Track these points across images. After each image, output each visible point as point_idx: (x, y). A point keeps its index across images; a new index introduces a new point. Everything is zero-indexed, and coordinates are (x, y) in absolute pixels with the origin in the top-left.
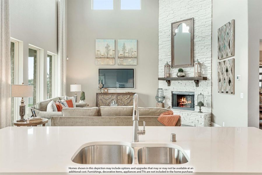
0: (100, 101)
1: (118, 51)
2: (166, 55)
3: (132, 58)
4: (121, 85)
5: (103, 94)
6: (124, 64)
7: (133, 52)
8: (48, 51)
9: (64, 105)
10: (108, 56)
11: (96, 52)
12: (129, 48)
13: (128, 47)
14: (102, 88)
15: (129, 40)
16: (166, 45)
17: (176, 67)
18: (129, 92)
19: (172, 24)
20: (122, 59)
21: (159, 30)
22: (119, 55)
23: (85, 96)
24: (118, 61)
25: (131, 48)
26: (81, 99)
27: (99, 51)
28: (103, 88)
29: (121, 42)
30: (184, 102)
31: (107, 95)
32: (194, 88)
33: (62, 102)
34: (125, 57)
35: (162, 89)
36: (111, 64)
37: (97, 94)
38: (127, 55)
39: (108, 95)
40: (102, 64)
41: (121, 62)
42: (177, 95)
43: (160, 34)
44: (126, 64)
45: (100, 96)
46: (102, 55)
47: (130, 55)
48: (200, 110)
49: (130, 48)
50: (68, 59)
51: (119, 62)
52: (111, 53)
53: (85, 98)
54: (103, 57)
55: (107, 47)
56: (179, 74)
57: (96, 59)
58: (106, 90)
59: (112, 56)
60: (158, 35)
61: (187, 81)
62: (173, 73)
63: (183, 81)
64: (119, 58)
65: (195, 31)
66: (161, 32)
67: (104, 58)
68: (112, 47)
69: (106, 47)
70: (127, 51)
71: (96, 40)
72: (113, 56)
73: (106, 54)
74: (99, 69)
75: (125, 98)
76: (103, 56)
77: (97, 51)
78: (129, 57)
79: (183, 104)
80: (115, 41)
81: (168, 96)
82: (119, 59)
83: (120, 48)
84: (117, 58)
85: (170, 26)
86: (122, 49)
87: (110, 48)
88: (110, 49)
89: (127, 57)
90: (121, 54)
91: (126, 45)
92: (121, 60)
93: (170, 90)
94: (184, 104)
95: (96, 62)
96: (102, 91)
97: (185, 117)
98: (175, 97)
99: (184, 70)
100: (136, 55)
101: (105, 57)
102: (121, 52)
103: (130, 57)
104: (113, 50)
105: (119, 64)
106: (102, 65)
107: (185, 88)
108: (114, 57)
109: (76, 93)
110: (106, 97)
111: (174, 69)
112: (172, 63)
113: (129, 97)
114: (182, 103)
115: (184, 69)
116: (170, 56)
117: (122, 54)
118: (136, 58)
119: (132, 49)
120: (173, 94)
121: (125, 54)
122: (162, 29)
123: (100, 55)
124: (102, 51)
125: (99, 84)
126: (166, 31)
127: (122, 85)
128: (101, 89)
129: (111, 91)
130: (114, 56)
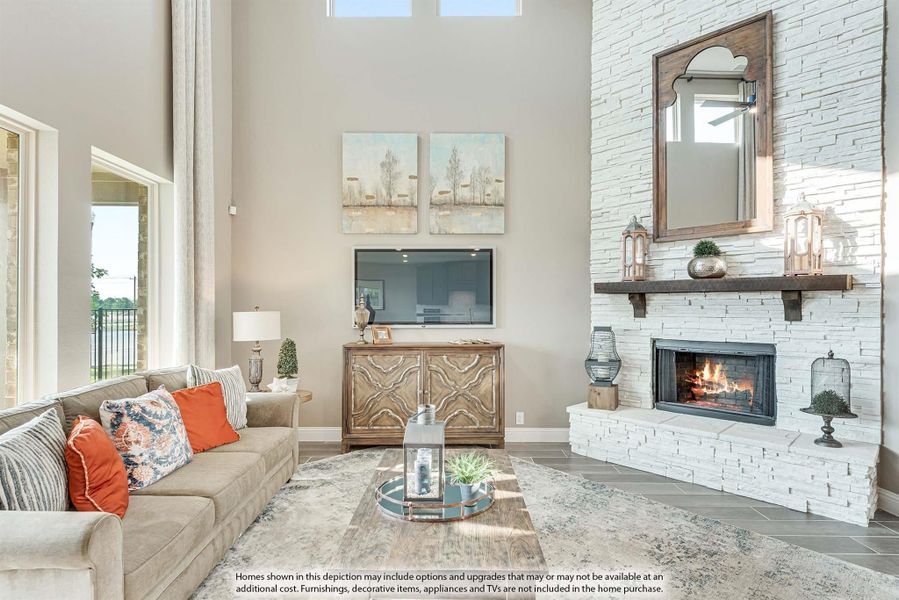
0: (358, 380)
1: (431, 180)
2: (624, 191)
3: (486, 205)
4: (430, 311)
5: (370, 349)
6: (454, 230)
7: (488, 182)
8: (95, 151)
9: (149, 424)
10: (393, 200)
11: (346, 183)
12: (474, 169)
13: (469, 166)
14: (369, 326)
15: (473, 135)
16: (623, 149)
17: (681, 235)
18: (474, 340)
19: (657, 59)
20: (448, 212)
21: (594, 95)
22: (436, 196)
23: (298, 358)
24: (433, 219)
25: (481, 168)
26: (281, 370)
27: (357, 179)
28: (370, 323)
29: (441, 145)
30: (710, 383)
31: (390, 352)
32: (774, 328)
33: (137, 409)
34: (459, 204)
35: (608, 329)
36: (404, 230)
37: (348, 350)
38: (464, 194)
39: (395, 352)
40: (367, 230)
41: (439, 221)
42: (677, 353)
43: (595, 112)
44: (462, 232)
45: (359, 358)
46: (368, 197)
47: (477, 195)
48: (829, 430)
49: (477, 168)
50: (233, 210)
51: (433, 222)
52: (404, 187)
53: (299, 366)
54: (373, 202)
55: (389, 164)
56: (700, 265)
57: (346, 212)
58: (383, 334)
59: (408, 199)
60: (590, 115)
61: (735, 295)
62: (660, 262)
63: (713, 296)
64: (432, 204)
65: (780, 70)
66: (602, 101)
67: (378, 206)
68: (407, 165)
69: (383, 165)
70: (467, 181)
71: (344, 134)
72: (412, 199)
73: (384, 192)
74: (356, 251)
75: (460, 365)
76: (372, 197)
77: (348, 179)
78: (473, 204)
79: (709, 392)
80: (419, 140)
81: (633, 356)
82: (434, 211)
83: (438, 167)
84: (425, 205)
85: (649, 71)
86: (445, 171)
87: (397, 169)
88: (400, 173)
89: (465, 204)
90: (441, 193)
91: (461, 156)
92: (441, 213)
93: (643, 332)
94: (714, 392)
95: (345, 223)
96: (369, 337)
97: (745, 461)
98: (670, 365)
99: (722, 249)
100: (502, 195)
101: (381, 202)
102: (443, 184)
103: (478, 201)
104: (411, 177)
105: (436, 231)
106: (368, 233)
107: (722, 326)
108: (416, 203)
109: (257, 347)
110: (384, 362)
111: (664, 247)
112: (657, 223)
113: (478, 362)
114: (705, 390)
115: (719, 244)
116: (650, 195)
117: (447, 192)
118: (501, 205)
119: (487, 170)
120: (657, 350)
121: (457, 191)
122: (606, 89)
123: (360, 193)
124: (371, 181)
125: (356, 308)
126: (624, 94)
127: (434, 311)
128: (363, 327)
129: (405, 335)
130: (415, 199)
